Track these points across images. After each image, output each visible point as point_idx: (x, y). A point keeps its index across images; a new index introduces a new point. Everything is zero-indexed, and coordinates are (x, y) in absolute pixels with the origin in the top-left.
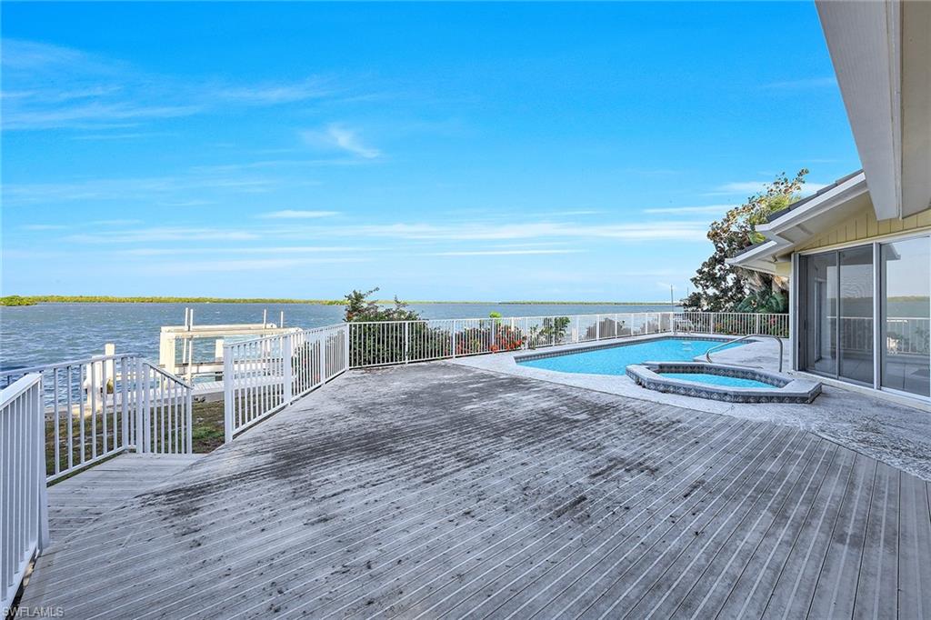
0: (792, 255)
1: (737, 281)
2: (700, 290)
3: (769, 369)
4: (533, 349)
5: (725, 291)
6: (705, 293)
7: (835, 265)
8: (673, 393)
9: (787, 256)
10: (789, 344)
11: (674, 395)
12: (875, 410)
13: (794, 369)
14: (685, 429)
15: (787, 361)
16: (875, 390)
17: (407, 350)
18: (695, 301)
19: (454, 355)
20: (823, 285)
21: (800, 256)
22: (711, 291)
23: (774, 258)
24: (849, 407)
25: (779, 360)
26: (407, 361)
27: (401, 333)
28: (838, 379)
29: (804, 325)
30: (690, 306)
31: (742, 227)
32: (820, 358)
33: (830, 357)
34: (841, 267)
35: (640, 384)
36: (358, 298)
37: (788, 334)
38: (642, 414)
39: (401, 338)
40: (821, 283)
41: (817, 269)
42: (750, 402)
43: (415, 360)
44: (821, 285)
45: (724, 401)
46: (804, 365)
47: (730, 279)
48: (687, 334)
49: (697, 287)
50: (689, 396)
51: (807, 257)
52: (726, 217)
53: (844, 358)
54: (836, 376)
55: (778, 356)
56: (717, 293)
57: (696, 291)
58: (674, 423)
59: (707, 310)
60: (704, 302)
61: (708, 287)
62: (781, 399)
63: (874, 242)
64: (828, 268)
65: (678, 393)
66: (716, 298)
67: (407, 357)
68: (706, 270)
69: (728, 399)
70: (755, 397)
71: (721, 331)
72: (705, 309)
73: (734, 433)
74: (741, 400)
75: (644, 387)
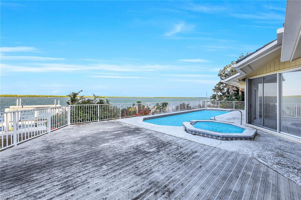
0: (246, 79)
1: (228, 90)
2: (215, 93)
3: (237, 123)
4: (154, 114)
5: (224, 94)
6: (217, 94)
7: (262, 83)
8: (198, 135)
9: (244, 80)
10: (244, 112)
11: (198, 136)
12: (279, 143)
13: (246, 123)
14: (198, 156)
15: (244, 119)
16: (278, 133)
17: (98, 116)
18: (214, 97)
19: (120, 118)
20: (257, 91)
21: (249, 79)
22: (219, 94)
23: (239, 80)
24: (269, 141)
25: (241, 119)
26: (98, 120)
27: (96, 109)
28: (263, 128)
29: (250, 106)
30: (213, 99)
31: (229, 72)
32: (255, 118)
33: (259, 117)
34: (264, 84)
35: (186, 131)
36: (75, 95)
37: (244, 108)
38: (181, 147)
39: (96, 111)
40: (256, 90)
41: (255, 85)
42: (228, 140)
43: (102, 120)
44: (256, 91)
45: (218, 139)
46: (250, 121)
47: (226, 89)
48: (210, 108)
49: (215, 92)
50: (204, 136)
51: (251, 80)
52: (224, 69)
53: (265, 118)
54: (262, 126)
55: (240, 117)
56: (221, 94)
57: (214, 93)
58: (193, 152)
59: (218, 100)
60: (217, 97)
61: (218, 92)
62: (241, 138)
63: (277, 73)
64: (259, 84)
65: (200, 135)
66: (221, 96)
67: (98, 119)
68: (217, 86)
69: (219, 139)
70: (230, 138)
71: (222, 107)
72: (217, 99)
73: (219, 159)
74: (225, 139)
75: (187, 132)
